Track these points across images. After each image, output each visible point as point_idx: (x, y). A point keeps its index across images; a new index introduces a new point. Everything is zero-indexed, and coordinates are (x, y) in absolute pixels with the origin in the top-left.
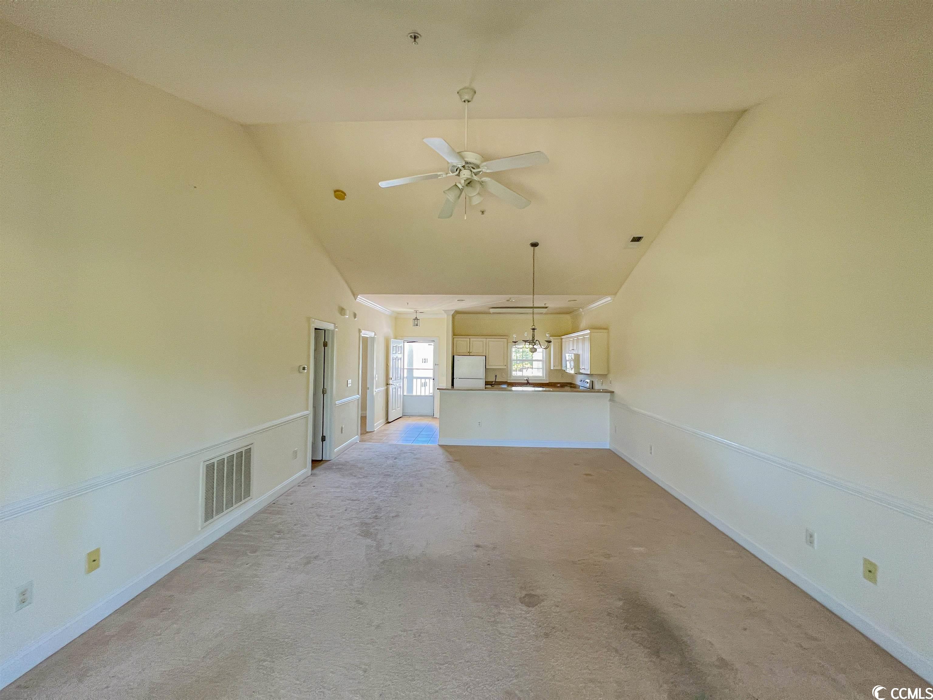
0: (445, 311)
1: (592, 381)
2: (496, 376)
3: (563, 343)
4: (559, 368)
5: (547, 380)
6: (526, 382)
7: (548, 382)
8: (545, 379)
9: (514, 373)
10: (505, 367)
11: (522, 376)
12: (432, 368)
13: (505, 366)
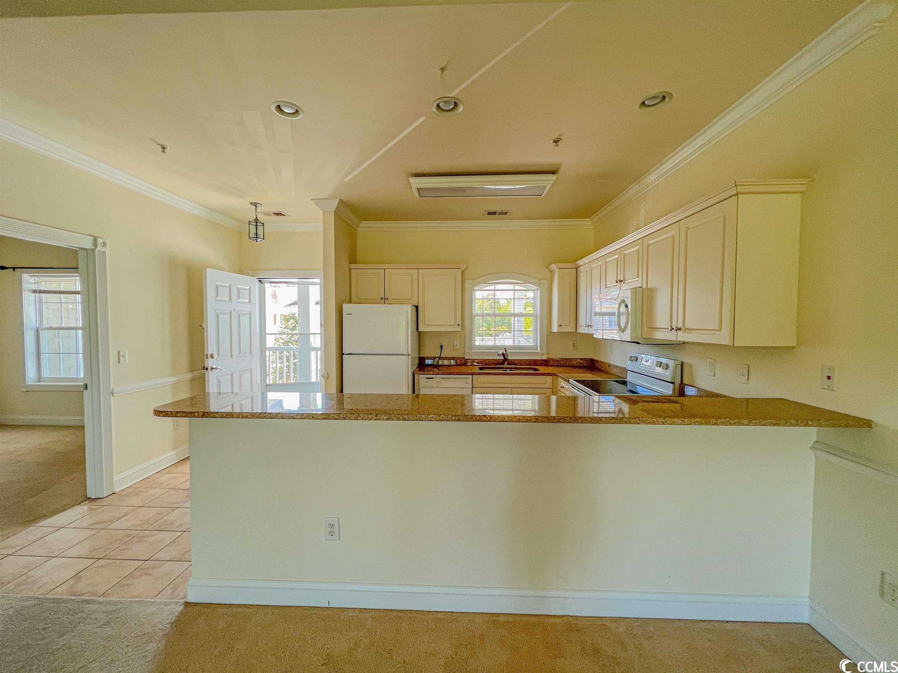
0: (318, 202)
1: (682, 364)
2: (442, 347)
3: (583, 276)
4: (571, 329)
5: (542, 354)
6: (502, 358)
7: (545, 358)
8: (539, 351)
9: (478, 342)
10: (459, 329)
11: (495, 347)
12: (319, 332)
13: (459, 325)
